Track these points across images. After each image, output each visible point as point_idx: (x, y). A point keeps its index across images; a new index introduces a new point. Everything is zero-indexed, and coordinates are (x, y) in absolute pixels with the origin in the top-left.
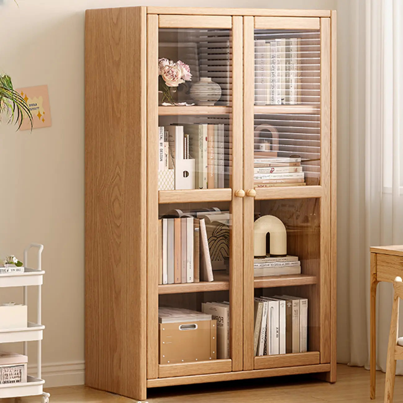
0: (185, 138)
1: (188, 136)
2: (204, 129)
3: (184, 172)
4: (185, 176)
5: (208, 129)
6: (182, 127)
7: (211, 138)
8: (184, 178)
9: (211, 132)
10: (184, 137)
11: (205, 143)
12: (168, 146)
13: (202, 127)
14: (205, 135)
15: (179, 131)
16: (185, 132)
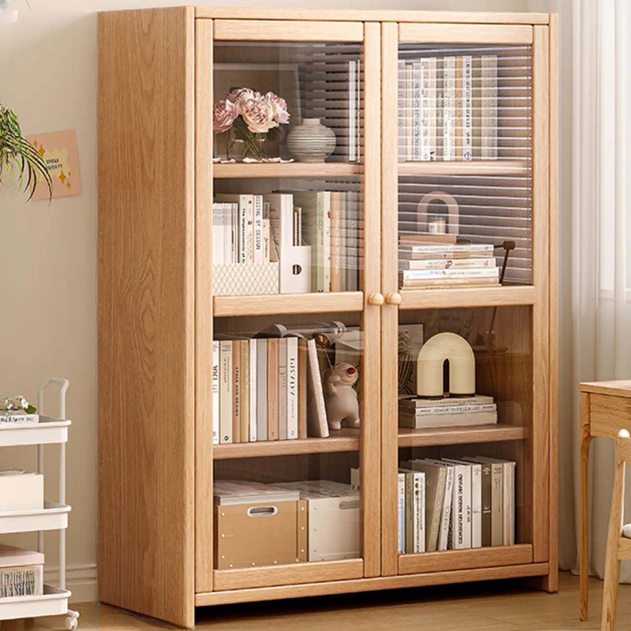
0: (296, 214)
1: (300, 209)
2: (325, 199)
3: (294, 267)
4: (296, 272)
5: (331, 200)
6: (291, 196)
7: (336, 214)
8: (294, 275)
9: (336, 203)
10: (295, 211)
11: (327, 221)
12: (268, 225)
13: (323, 197)
14: (327, 209)
15: (286, 202)
16: (296, 204)
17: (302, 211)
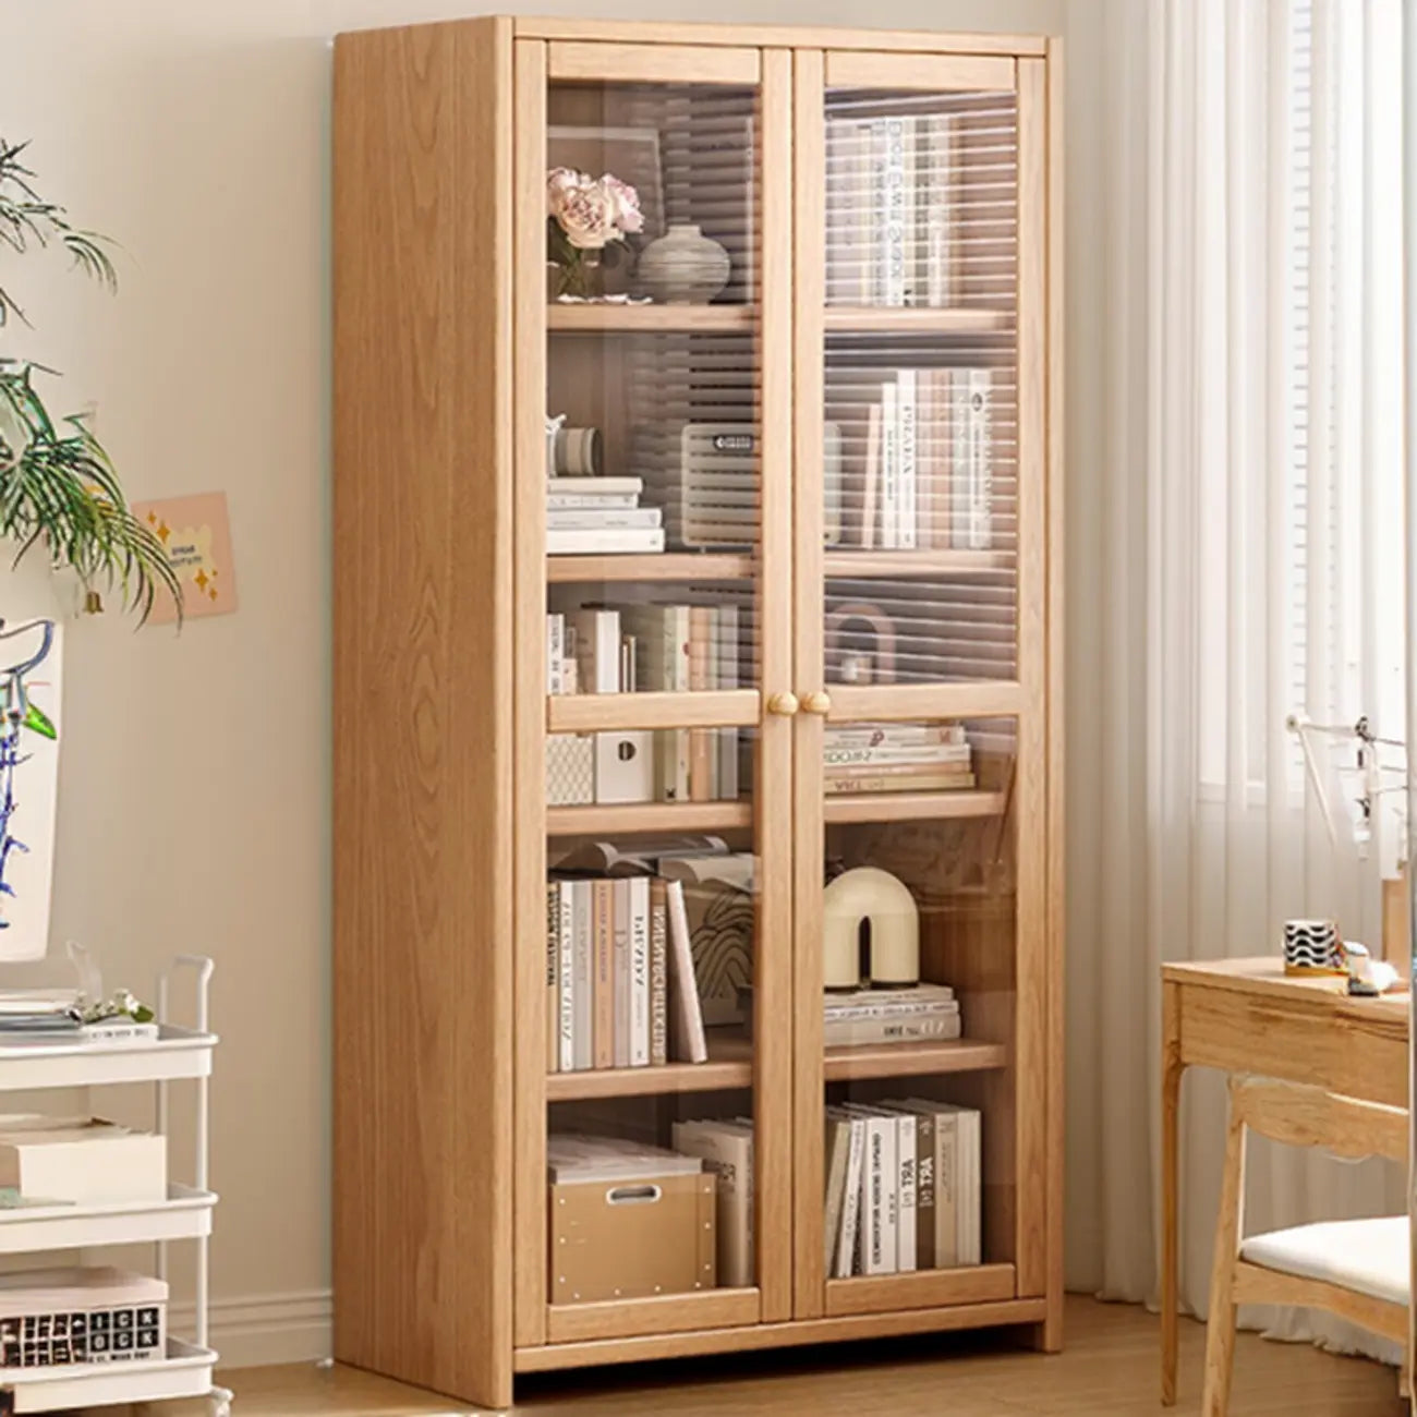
0: (625, 648)
1: (633, 640)
2: (680, 623)
3: (621, 746)
4: (625, 755)
5: (692, 623)
6: (615, 615)
7: (700, 648)
8: (621, 762)
9: (700, 631)
10: (623, 642)
11: (682, 660)
12: (574, 671)
13: (674, 618)
14: (681, 639)
15: (607, 625)
16: (626, 629)
17: (637, 642)
